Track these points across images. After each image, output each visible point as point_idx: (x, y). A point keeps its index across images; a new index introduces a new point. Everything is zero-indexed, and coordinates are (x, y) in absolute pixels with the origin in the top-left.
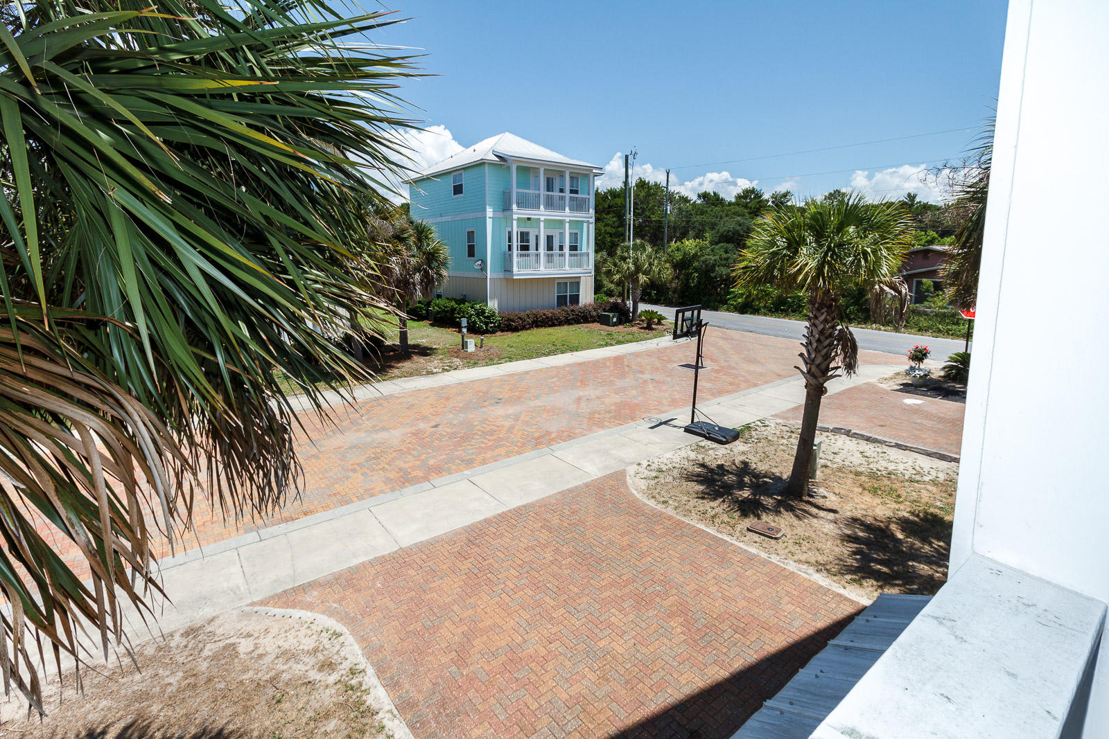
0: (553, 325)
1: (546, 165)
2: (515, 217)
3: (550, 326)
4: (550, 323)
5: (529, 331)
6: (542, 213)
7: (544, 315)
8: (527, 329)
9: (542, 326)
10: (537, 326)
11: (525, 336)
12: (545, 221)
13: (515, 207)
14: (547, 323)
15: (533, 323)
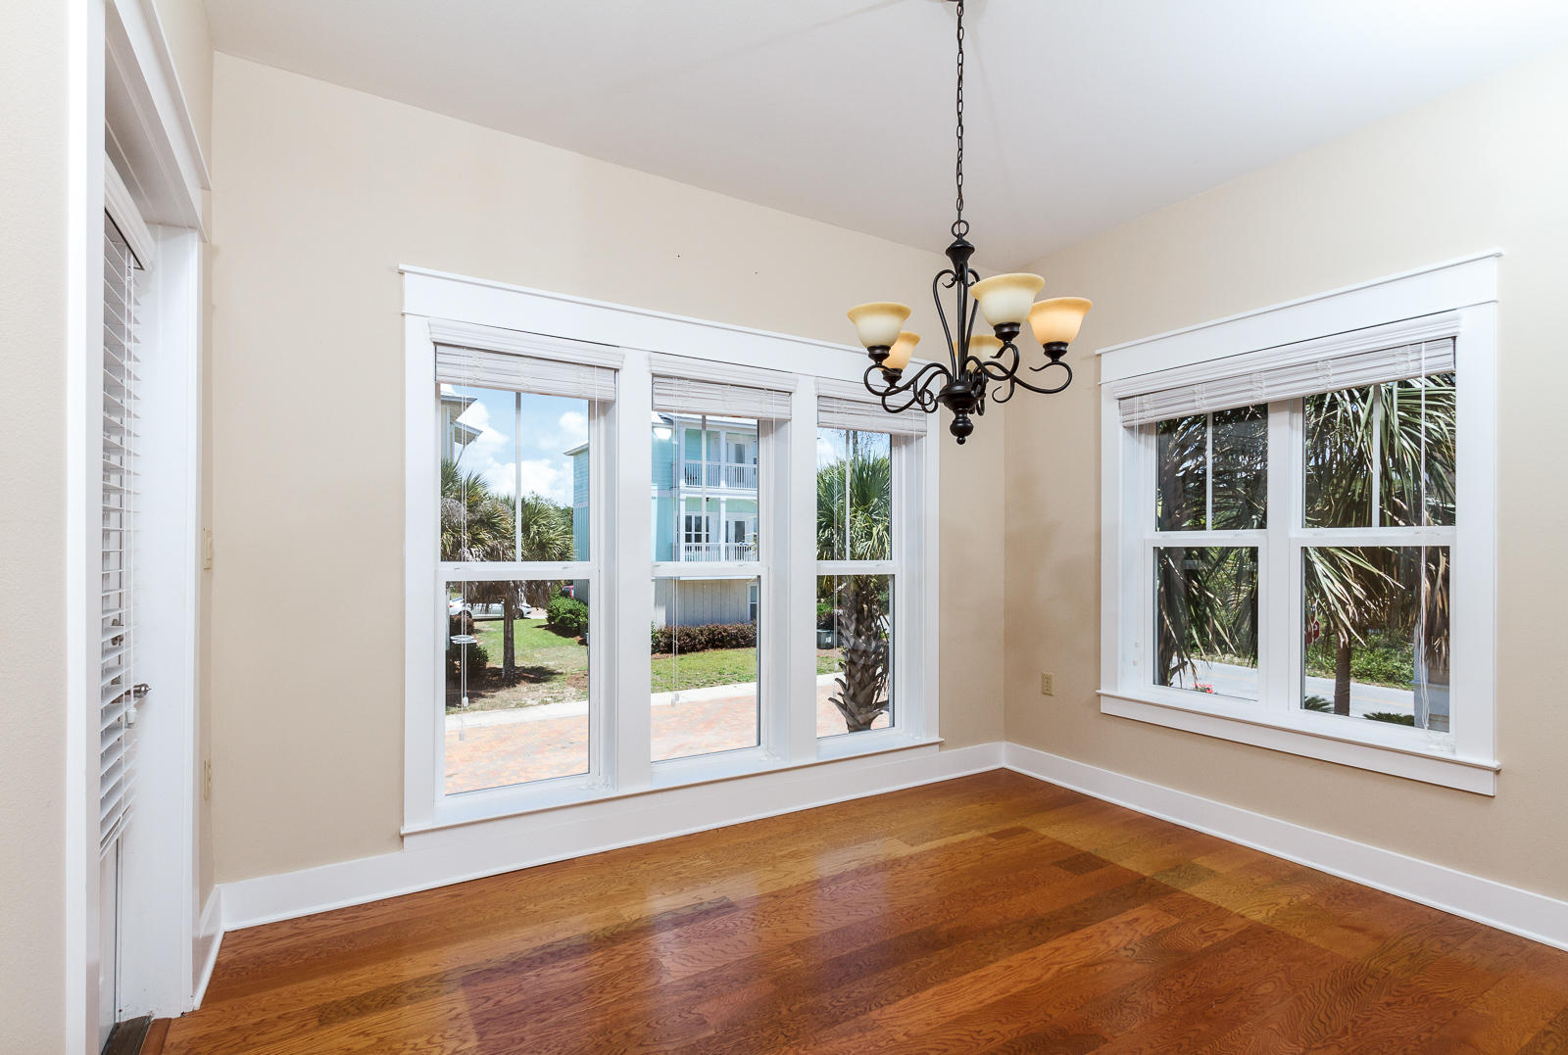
0: (738, 646)
1: (728, 427)
2: (683, 496)
3: (733, 647)
4: (734, 643)
5: (701, 654)
6: (724, 491)
7: (725, 631)
8: (698, 651)
9: (722, 647)
10: (715, 647)
11: (693, 659)
12: (728, 502)
13: (682, 483)
14: (729, 643)
15: (707, 642)
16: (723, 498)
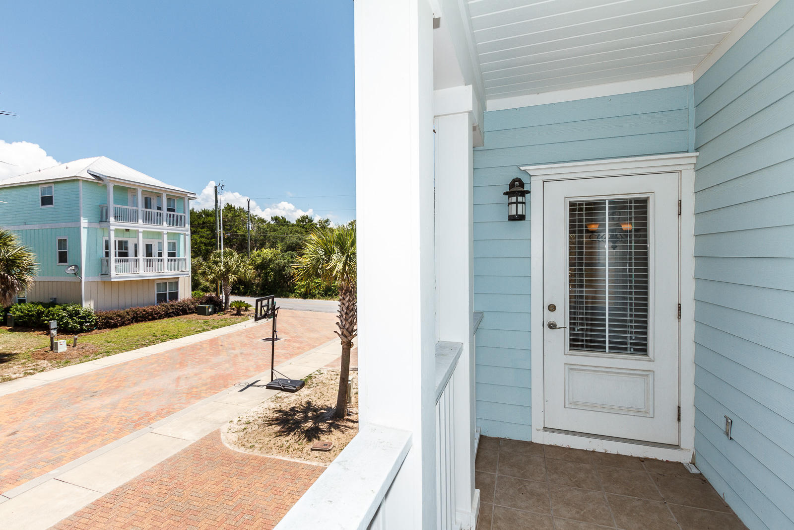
0: (154, 319)
2: (112, 228)
3: (150, 320)
4: (150, 317)
5: (129, 327)
6: (141, 226)
7: (144, 311)
8: (126, 325)
9: (142, 321)
10: (137, 321)
11: (123, 331)
12: (144, 232)
13: (112, 219)
14: (147, 317)
15: (133, 318)
16: (141, 230)
